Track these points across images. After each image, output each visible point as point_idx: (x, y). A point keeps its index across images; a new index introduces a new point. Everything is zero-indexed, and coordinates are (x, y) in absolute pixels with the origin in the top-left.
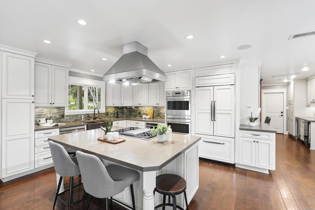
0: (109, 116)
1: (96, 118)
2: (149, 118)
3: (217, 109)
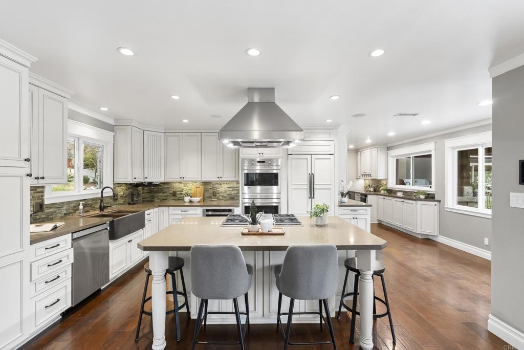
0: (117, 203)
1: (105, 207)
2: (199, 202)
3: (315, 183)
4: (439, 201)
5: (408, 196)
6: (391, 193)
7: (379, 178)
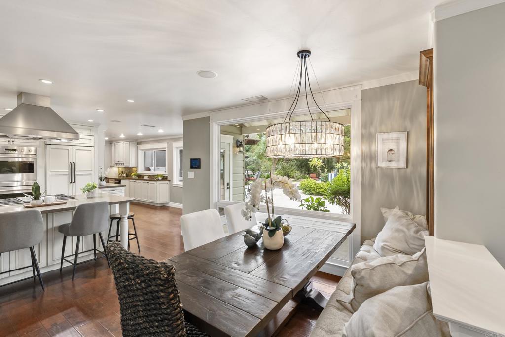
3: (76, 170)
4: (170, 181)
5: (152, 178)
6: (140, 177)
7: (131, 166)
